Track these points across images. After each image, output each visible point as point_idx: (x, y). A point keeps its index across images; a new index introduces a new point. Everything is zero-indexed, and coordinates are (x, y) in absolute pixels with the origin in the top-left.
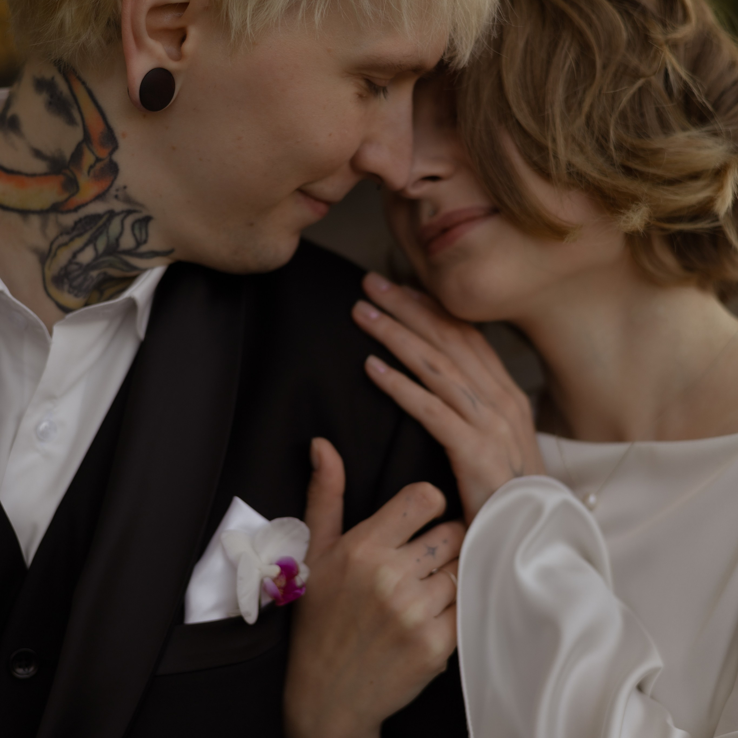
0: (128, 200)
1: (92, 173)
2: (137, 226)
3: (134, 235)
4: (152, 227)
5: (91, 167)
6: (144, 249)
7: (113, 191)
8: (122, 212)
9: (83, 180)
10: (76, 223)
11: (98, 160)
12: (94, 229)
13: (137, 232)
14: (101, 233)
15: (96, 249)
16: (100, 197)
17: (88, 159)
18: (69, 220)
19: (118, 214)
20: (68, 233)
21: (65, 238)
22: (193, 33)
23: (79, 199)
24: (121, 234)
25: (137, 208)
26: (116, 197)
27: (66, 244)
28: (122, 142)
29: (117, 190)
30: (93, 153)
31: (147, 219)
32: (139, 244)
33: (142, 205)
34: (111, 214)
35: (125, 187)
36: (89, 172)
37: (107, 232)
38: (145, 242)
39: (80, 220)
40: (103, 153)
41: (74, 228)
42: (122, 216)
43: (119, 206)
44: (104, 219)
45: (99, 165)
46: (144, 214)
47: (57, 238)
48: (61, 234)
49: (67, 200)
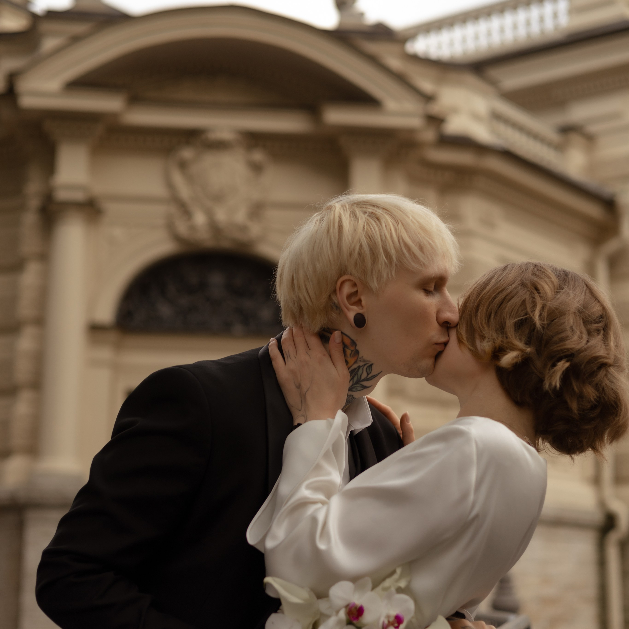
0: (364, 361)
1: (351, 356)
2: (368, 369)
3: (367, 372)
4: (373, 367)
5: (351, 354)
6: (370, 376)
7: (359, 359)
8: (363, 365)
11: (352, 351)
12: (354, 374)
13: (368, 370)
14: (356, 375)
15: (353, 382)
16: (355, 362)
17: (349, 352)
19: (361, 366)
22: (363, 298)
24: (362, 373)
25: (368, 362)
26: (360, 361)
28: (357, 343)
29: (360, 359)
30: (350, 350)
31: (372, 365)
32: (368, 374)
33: (369, 361)
34: (359, 367)
35: (362, 357)
37: (358, 374)
38: (371, 373)
40: (353, 348)
42: (363, 367)
43: (361, 364)
44: (357, 370)
45: (353, 353)
46: (370, 363)
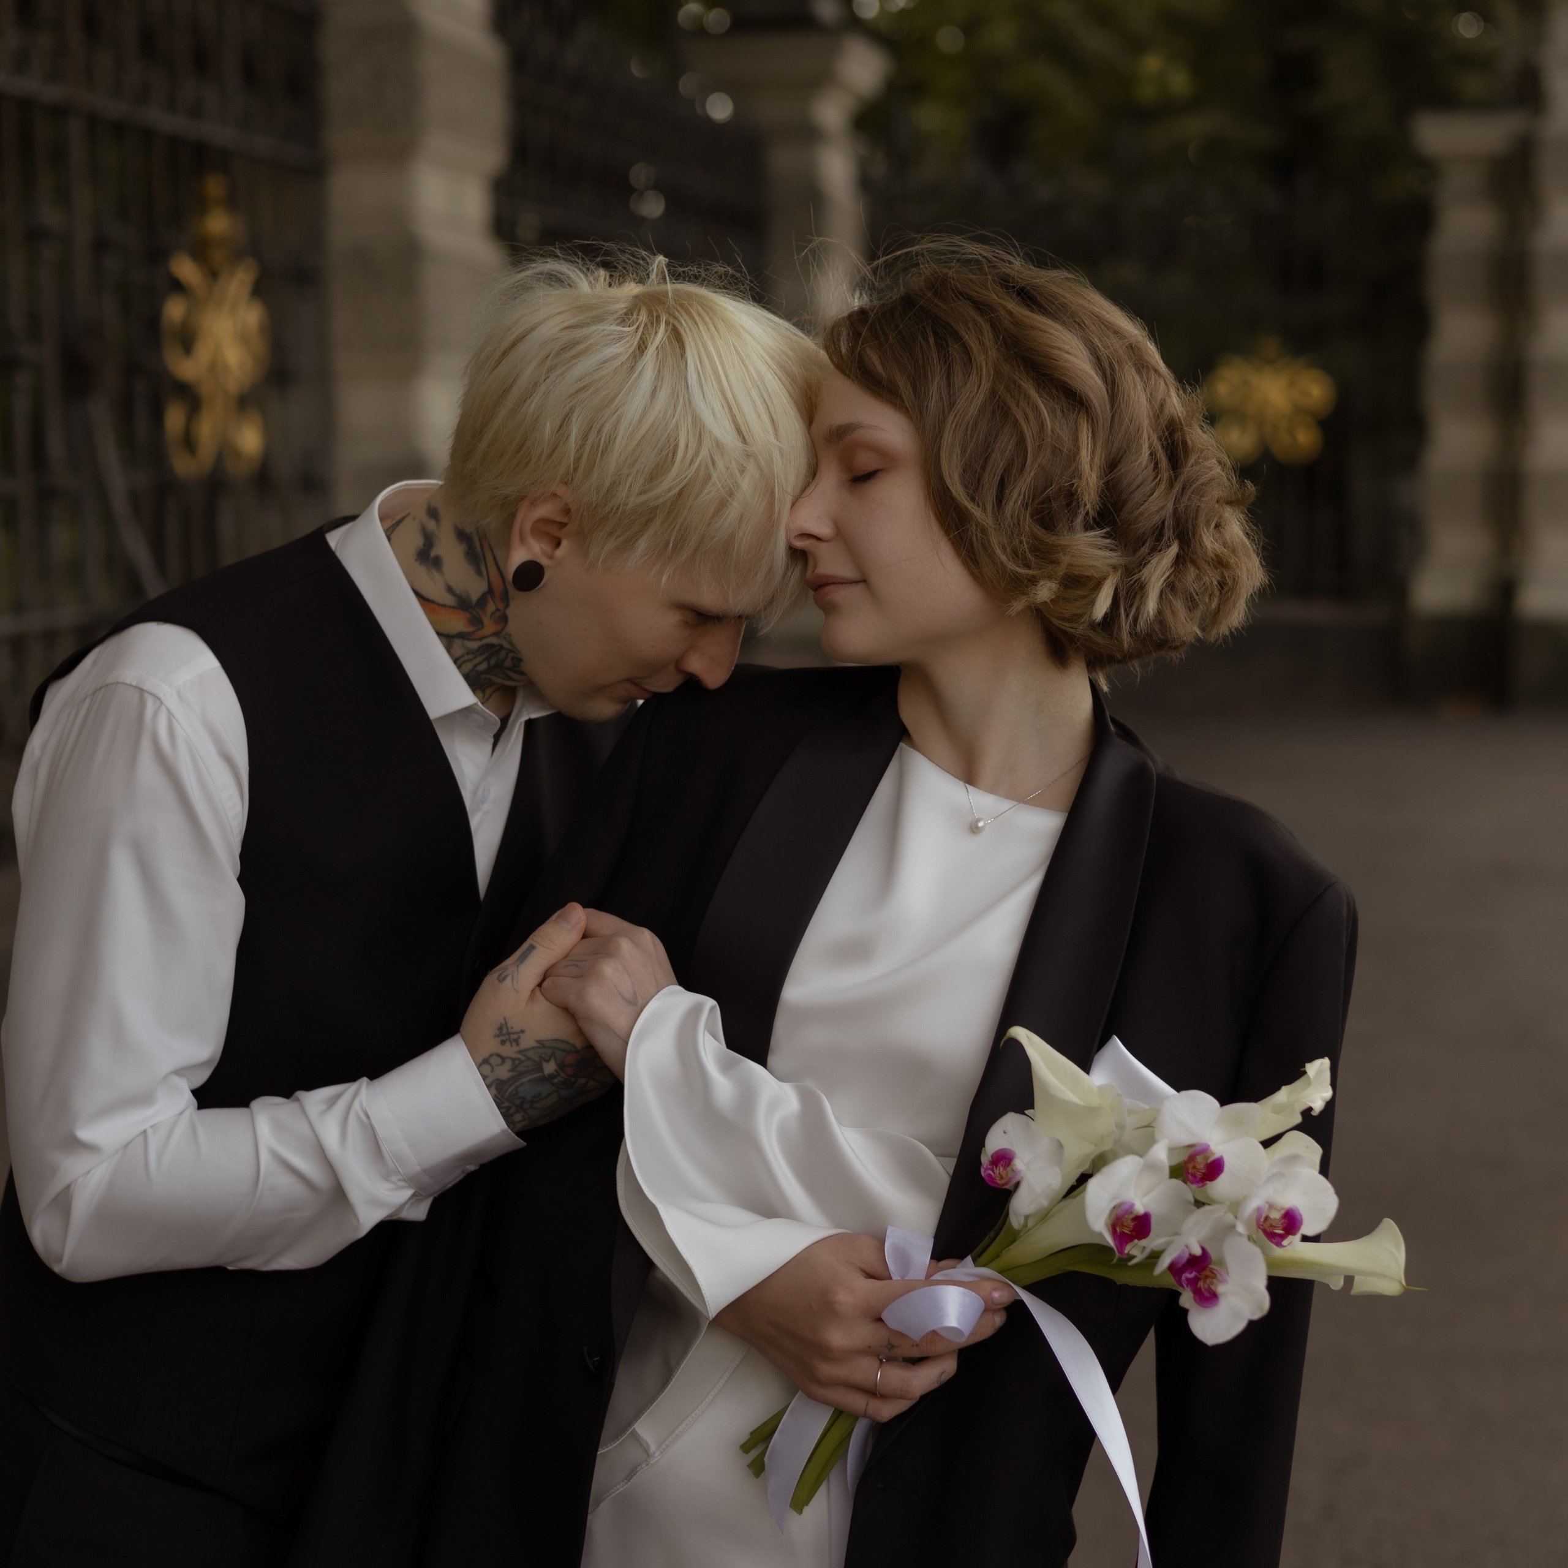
0: (511, 642)
7: (503, 632)
9: (487, 621)
10: (479, 648)
11: (496, 609)
17: (491, 607)
18: (474, 645)
20: (473, 653)
21: (471, 656)
23: (483, 633)
26: (505, 636)
27: (471, 660)
30: (494, 602)
33: (518, 650)
35: (511, 632)
36: (491, 616)
39: (482, 646)
40: (500, 606)
41: (477, 651)
47: (463, 656)
48: (468, 654)
49: (473, 632)
